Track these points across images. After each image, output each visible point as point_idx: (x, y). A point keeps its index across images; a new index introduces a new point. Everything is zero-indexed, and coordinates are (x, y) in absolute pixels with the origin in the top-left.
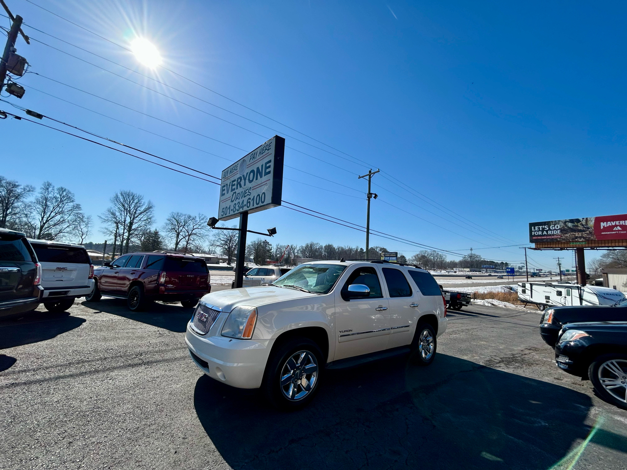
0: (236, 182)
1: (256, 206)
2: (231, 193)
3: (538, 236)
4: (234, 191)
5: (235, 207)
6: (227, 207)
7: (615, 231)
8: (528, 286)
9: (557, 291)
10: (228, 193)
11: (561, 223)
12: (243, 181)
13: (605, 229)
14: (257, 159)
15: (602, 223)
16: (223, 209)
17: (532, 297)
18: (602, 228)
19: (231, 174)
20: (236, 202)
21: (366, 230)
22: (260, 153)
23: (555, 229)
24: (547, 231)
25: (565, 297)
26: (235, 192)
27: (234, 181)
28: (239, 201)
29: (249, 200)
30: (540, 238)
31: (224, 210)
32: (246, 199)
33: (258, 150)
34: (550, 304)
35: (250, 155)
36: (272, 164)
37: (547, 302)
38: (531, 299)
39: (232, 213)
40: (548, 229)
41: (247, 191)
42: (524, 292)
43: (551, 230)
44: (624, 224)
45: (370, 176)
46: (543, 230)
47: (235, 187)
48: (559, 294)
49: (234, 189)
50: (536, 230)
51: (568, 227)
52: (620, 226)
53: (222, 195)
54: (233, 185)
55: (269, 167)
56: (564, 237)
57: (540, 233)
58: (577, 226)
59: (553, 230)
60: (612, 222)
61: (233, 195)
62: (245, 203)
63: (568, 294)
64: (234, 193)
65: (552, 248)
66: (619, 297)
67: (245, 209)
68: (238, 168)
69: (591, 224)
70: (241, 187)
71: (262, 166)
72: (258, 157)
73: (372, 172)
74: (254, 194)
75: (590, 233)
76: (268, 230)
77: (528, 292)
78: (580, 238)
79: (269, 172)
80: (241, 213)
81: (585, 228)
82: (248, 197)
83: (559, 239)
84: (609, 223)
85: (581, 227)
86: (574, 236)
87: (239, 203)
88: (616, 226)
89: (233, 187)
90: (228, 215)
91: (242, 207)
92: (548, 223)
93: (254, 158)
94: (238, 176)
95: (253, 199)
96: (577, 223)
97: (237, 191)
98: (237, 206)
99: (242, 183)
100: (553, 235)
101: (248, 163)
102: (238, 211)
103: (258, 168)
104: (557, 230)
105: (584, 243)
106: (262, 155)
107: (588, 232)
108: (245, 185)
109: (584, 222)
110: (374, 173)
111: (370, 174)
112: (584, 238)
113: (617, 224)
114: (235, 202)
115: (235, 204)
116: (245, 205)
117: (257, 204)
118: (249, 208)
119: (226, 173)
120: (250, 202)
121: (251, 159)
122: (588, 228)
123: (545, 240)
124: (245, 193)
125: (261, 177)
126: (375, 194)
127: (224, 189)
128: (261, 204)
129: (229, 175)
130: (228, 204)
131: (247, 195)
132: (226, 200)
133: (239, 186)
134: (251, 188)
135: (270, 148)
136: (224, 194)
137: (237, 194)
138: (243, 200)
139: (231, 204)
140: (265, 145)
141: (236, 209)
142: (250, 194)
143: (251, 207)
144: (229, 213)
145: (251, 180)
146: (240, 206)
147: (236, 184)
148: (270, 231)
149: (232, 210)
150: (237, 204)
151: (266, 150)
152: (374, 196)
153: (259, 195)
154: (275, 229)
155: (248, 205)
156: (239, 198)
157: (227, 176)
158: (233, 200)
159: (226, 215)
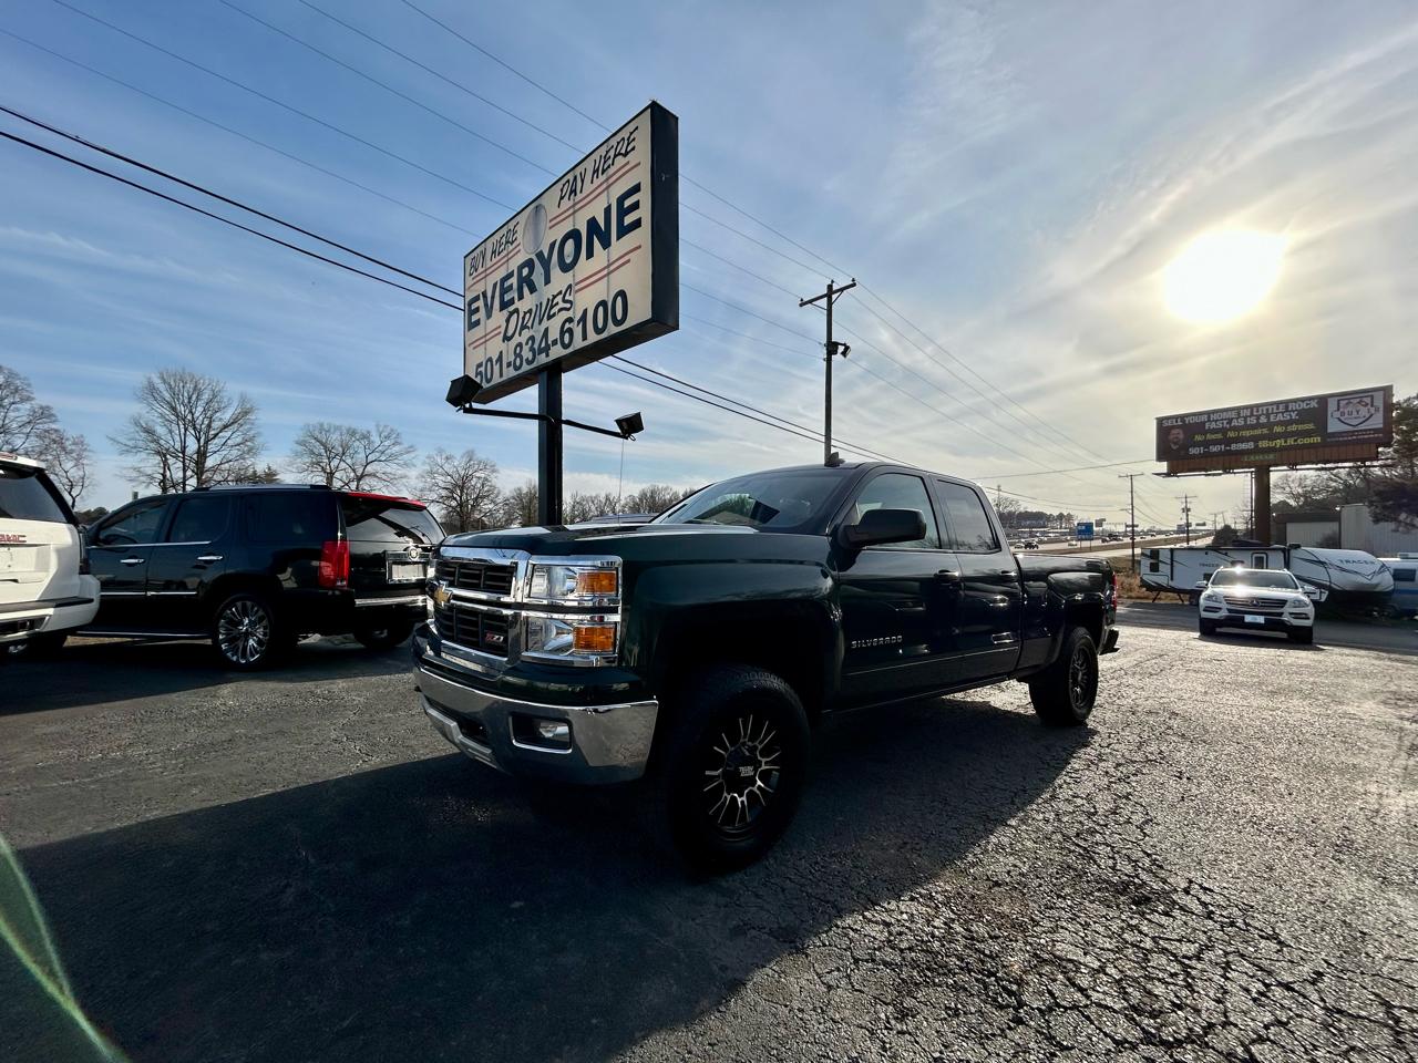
0: (514, 281)
1: (593, 337)
2: (499, 317)
4: (511, 308)
5: (518, 355)
6: (490, 360)
8: (1163, 555)
10: (489, 315)
12: (539, 268)
14: (585, 193)
16: (480, 365)
17: (1172, 579)
19: (494, 260)
20: (523, 339)
22: (596, 171)
26: (517, 311)
27: (510, 275)
28: (531, 333)
29: (567, 325)
31: (482, 369)
32: (554, 327)
33: (590, 165)
35: (560, 185)
36: (644, 197)
39: (510, 373)
41: (559, 298)
42: (1154, 568)
45: (830, 298)
47: (513, 294)
49: (512, 302)
53: (472, 325)
54: (504, 291)
55: (636, 206)
61: (508, 321)
62: (554, 334)
64: (511, 314)
65: (1202, 470)
66: (1368, 565)
67: (557, 352)
68: (519, 235)
70: (533, 289)
71: (608, 211)
72: (588, 187)
74: (586, 300)
76: (619, 422)
77: (1164, 568)
79: (637, 224)
80: (540, 370)
82: (565, 315)
89: (507, 297)
90: (497, 380)
91: (546, 350)
93: (573, 191)
94: (521, 259)
95: (583, 318)
97: (522, 306)
98: (526, 348)
99: (538, 277)
101: (553, 212)
102: (529, 362)
103: (592, 223)
105: (1271, 456)
106: (602, 178)
110: (842, 290)
111: (830, 294)
114: (517, 339)
115: (520, 345)
116: (555, 342)
117: (598, 331)
118: (570, 350)
119: (475, 261)
120: (570, 331)
121: (562, 198)
124: (552, 307)
125: (606, 245)
126: (844, 345)
127: (474, 306)
128: (613, 329)
129: (489, 264)
130: (496, 347)
131: (560, 310)
132: (485, 339)
133: (526, 290)
134: (570, 286)
135: (633, 149)
136: (478, 323)
137: (521, 315)
138: (547, 330)
139: (503, 346)
140: (613, 142)
141: (525, 358)
142: (569, 305)
143: (578, 343)
144: (501, 375)
145: (568, 261)
146: (536, 346)
147: (515, 286)
148: (624, 424)
149: (509, 365)
150: (527, 344)
151: (615, 156)
152: (841, 349)
153: (603, 303)
154: (638, 416)
155: (567, 340)
156: (529, 324)
157: (480, 270)
158: (509, 334)
159: (493, 384)
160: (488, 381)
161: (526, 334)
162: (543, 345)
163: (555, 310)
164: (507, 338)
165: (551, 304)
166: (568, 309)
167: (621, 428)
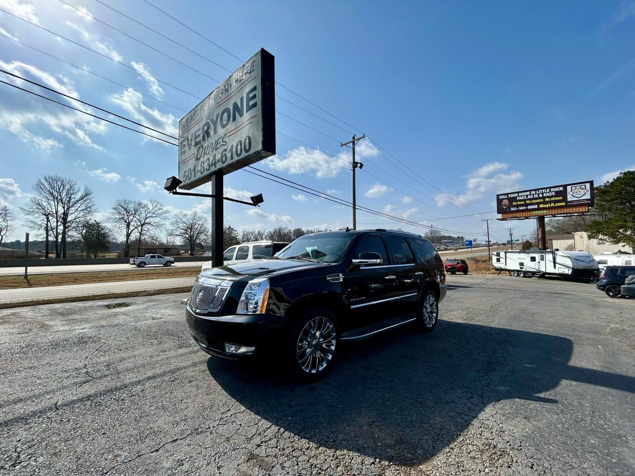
0: (201, 132)
1: (236, 158)
4: (200, 145)
5: (203, 167)
6: (190, 169)
8: (502, 254)
9: (531, 257)
10: (190, 149)
12: (212, 126)
14: (232, 91)
16: (185, 172)
17: (506, 265)
19: (192, 123)
20: (205, 159)
21: (352, 205)
22: (237, 81)
25: (539, 262)
26: (202, 146)
27: (199, 130)
28: (208, 156)
29: (224, 153)
31: (186, 174)
32: (219, 152)
34: (524, 270)
36: (259, 93)
37: (521, 268)
38: (506, 267)
39: (199, 176)
41: (221, 140)
42: (498, 260)
45: (354, 143)
47: (200, 139)
48: (533, 259)
49: (200, 142)
53: (182, 153)
54: (196, 137)
55: (254, 97)
61: (198, 151)
62: (218, 157)
63: (542, 259)
64: (199, 148)
66: (587, 258)
67: (219, 166)
70: (209, 136)
71: (242, 99)
72: (233, 89)
73: (356, 138)
74: (233, 141)
76: (252, 198)
77: (503, 260)
79: (255, 105)
80: (213, 174)
82: (223, 148)
87: (209, 159)
89: (198, 140)
90: (193, 179)
91: (215, 164)
93: (227, 90)
94: (204, 122)
95: (231, 149)
97: (204, 144)
98: (206, 164)
99: (211, 130)
101: (218, 100)
102: (208, 170)
103: (235, 105)
105: (545, 211)
106: (240, 84)
108: (215, 132)
110: (358, 139)
111: (354, 141)
114: (202, 159)
115: (203, 162)
116: (218, 161)
117: (238, 155)
118: (226, 164)
119: (184, 123)
120: (226, 155)
121: (222, 93)
124: (217, 144)
125: (241, 115)
126: (361, 163)
127: (183, 144)
128: (244, 154)
129: (190, 124)
130: (191, 164)
131: (221, 146)
132: (188, 160)
133: (206, 136)
134: (225, 135)
135: (253, 70)
136: (185, 152)
137: (204, 148)
138: (215, 155)
139: (196, 163)
140: (245, 67)
141: (205, 168)
142: (225, 143)
143: (229, 162)
144: (195, 177)
145: (225, 122)
146: (210, 163)
147: (201, 135)
148: (254, 199)
149: (198, 172)
150: (206, 162)
151: (246, 74)
152: (359, 165)
153: (240, 142)
154: (261, 195)
155: (224, 160)
156: (207, 152)
157: (186, 128)
159: (191, 180)
160: (189, 179)
161: (206, 157)
162: (213, 162)
163: (219, 146)
164: (198, 159)
165: (217, 143)
166: (225, 145)
167: (253, 201)
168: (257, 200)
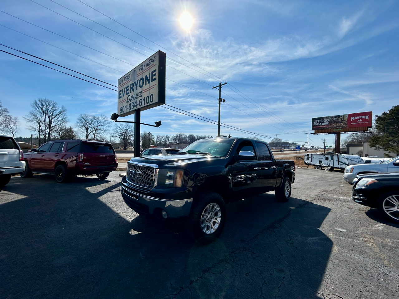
0: (129, 88)
1: (146, 104)
2: (126, 96)
3: (317, 126)
4: (128, 95)
5: (130, 107)
6: (124, 107)
7: (359, 122)
8: (310, 156)
9: (326, 158)
10: (123, 96)
11: (329, 118)
12: (135, 86)
13: (354, 121)
14: (145, 69)
15: (352, 118)
16: (121, 108)
17: (312, 162)
18: (352, 120)
19: (125, 82)
20: (131, 103)
21: (218, 123)
22: (147, 64)
23: (326, 122)
24: (322, 123)
26: (130, 95)
27: (128, 86)
30: (317, 127)
31: (122, 109)
32: (138, 100)
33: (146, 62)
35: (139, 66)
36: (157, 72)
37: (320, 164)
39: (128, 111)
40: (322, 121)
41: (139, 94)
42: (308, 159)
43: (324, 122)
44: (363, 118)
45: (220, 87)
46: (320, 122)
47: (129, 91)
49: (129, 93)
50: (316, 122)
51: (333, 120)
52: (361, 119)
53: (120, 98)
54: (127, 90)
55: (155, 74)
56: (330, 126)
57: (318, 124)
58: (338, 120)
59: (325, 122)
60: (357, 117)
61: (128, 98)
62: (138, 103)
63: (332, 159)
64: (129, 96)
65: (323, 133)
66: (358, 159)
67: (138, 107)
68: (130, 77)
69: (346, 118)
70: (133, 91)
71: (149, 74)
72: (146, 68)
73: (222, 84)
74: (145, 95)
75: (345, 123)
76: (156, 123)
77: (310, 159)
78: (339, 126)
79: (155, 79)
80: (135, 110)
81: (343, 120)
82: (140, 98)
83: (327, 128)
84: (356, 117)
85: (340, 120)
86: (336, 125)
88: (359, 119)
89: (128, 92)
90: (125, 112)
91: (136, 106)
92: (322, 118)
93: (142, 68)
94: (131, 83)
95: (144, 99)
96: (338, 118)
98: (132, 105)
99: (134, 88)
100: (325, 125)
101: (138, 72)
102: (132, 109)
103: (146, 77)
104: (327, 122)
105: (341, 130)
106: (149, 66)
107: (344, 123)
109: (342, 117)
110: (223, 85)
111: (220, 85)
112: (341, 126)
113: (360, 118)
114: (130, 102)
115: (130, 104)
116: (138, 105)
117: (147, 103)
118: (141, 107)
119: (121, 81)
120: (141, 102)
121: (140, 69)
122: (344, 121)
123: (320, 128)
125: (149, 83)
126: (224, 99)
127: (120, 93)
128: (150, 103)
129: (124, 83)
130: (125, 104)
131: (139, 97)
132: (123, 101)
133: (132, 90)
134: (141, 91)
135: (155, 61)
136: (121, 97)
137: (131, 97)
138: (136, 101)
139: (127, 104)
140: (151, 58)
142: (141, 96)
143: (143, 105)
145: (141, 85)
146: (134, 105)
147: (129, 89)
149: (128, 109)
151: (151, 62)
153: (148, 97)
154: (160, 122)
155: (140, 104)
156: (132, 99)
157: (122, 84)
158: (128, 101)
159: (124, 113)
160: (123, 112)
161: (132, 101)
163: (138, 96)
164: (127, 102)
166: (141, 97)
167: (156, 124)
168: (158, 124)
